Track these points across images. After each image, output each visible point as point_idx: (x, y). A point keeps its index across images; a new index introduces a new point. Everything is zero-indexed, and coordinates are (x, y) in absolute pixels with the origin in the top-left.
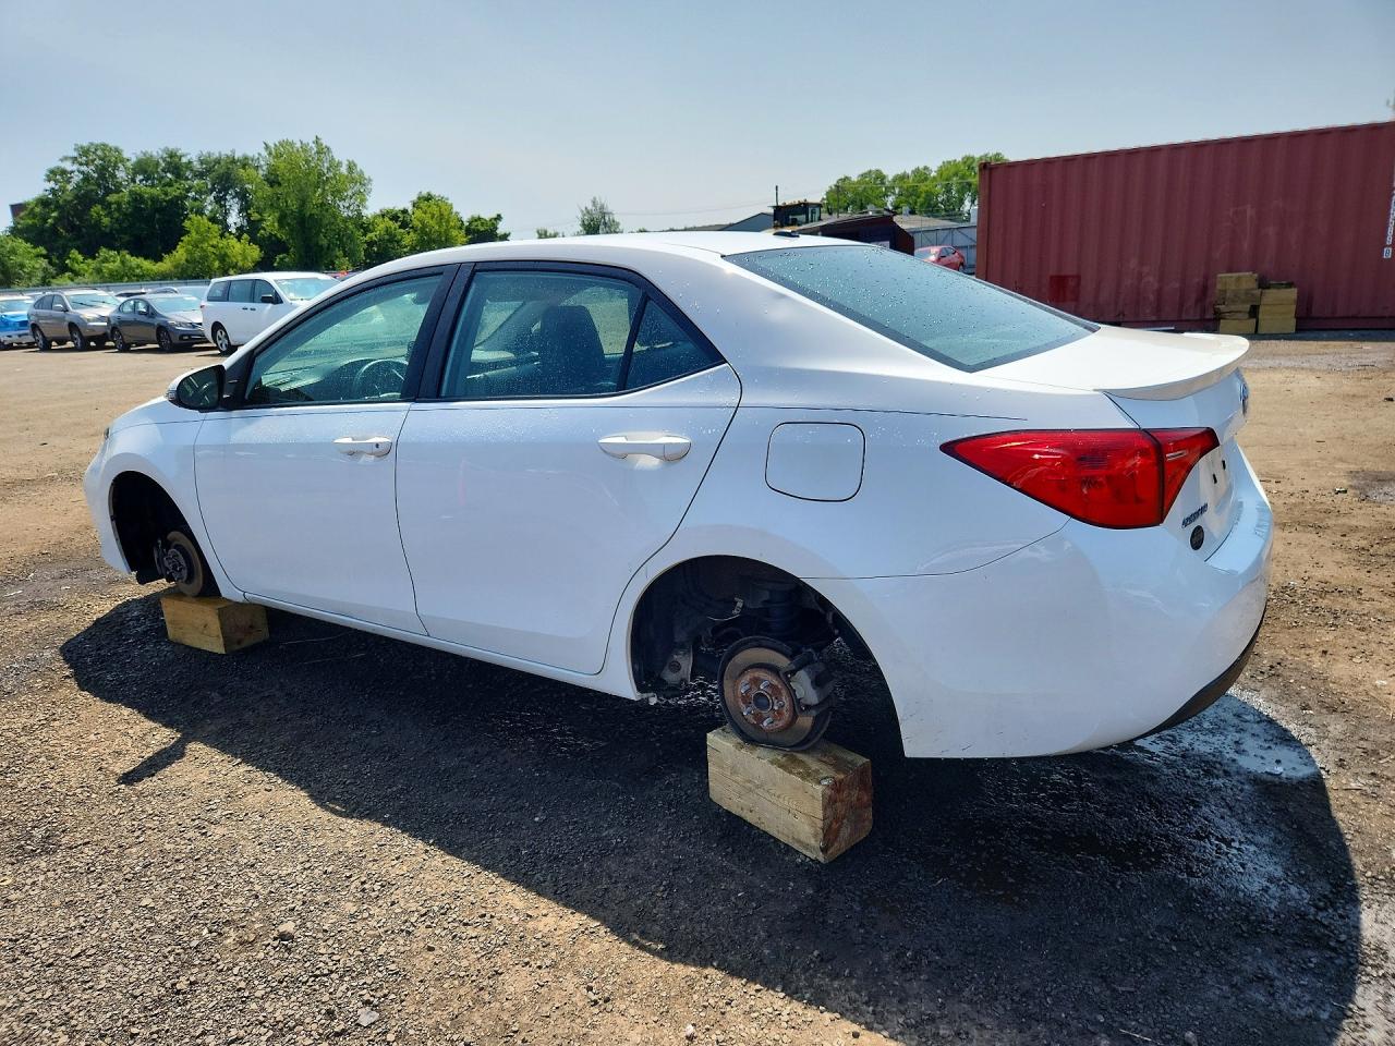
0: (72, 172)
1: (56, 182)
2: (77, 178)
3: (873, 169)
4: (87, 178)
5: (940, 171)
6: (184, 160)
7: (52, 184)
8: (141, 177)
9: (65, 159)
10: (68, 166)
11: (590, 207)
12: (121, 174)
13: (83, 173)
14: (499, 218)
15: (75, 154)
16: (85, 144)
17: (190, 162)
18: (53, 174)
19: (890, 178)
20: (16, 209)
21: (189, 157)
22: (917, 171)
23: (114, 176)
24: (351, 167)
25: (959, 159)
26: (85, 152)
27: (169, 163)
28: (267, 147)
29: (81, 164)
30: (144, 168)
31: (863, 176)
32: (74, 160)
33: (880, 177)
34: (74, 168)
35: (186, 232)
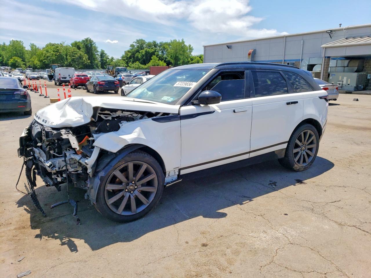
2: (136, 47)
4: (138, 47)
7: (131, 48)
8: (148, 47)
9: (134, 42)
10: (134, 44)
13: (137, 45)
15: (136, 41)
17: (157, 44)
18: (132, 46)
20: (125, 52)
23: (143, 46)
24: (190, 46)
26: (138, 41)
27: (153, 44)
28: (171, 41)
30: (149, 45)
32: (136, 43)
34: (135, 44)
35: (151, 59)
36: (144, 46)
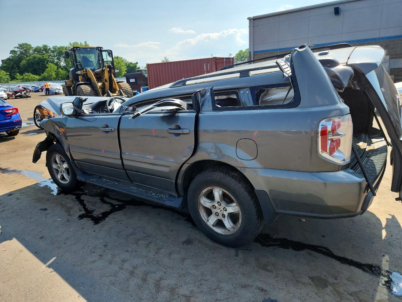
0: (17, 51)
1: (13, 54)
2: (18, 53)
4: (21, 53)
6: (48, 48)
7: (12, 55)
8: (36, 53)
9: (15, 48)
10: (16, 49)
11: (164, 60)
13: (20, 51)
14: (137, 63)
15: (18, 46)
16: (21, 44)
17: (50, 48)
18: (12, 52)
20: (2, 61)
23: (29, 52)
26: (20, 45)
27: (44, 48)
28: (70, 44)
29: (20, 49)
30: (38, 50)
32: (18, 48)
34: (18, 50)
35: (47, 68)
36: (31, 52)
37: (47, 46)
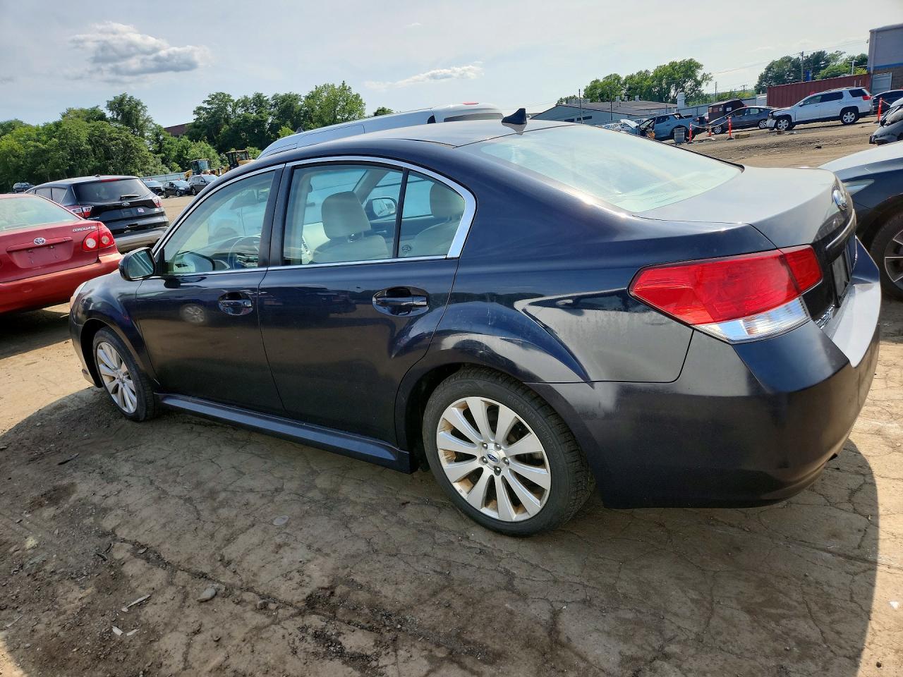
0: (208, 108)
1: (198, 114)
3: (613, 73)
5: (655, 72)
6: (265, 99)
7: (196, 117)
9: (204, 102)
10: (206, 105)
12: (230, 109)
15: (209, 99)
16: (213, 93)
17: (268, 100)
19: (624, 78)
21: (267, 98)
22: (640, 73)
24: (357, 97)
25: (667, 64)
26: (214, 97)
27: (257, 100)
29: (210, 104)
30: (244, 103)
31: (607, 78)
32: (208, 102)
33: (617, 78)
35: (279, 136)
37: (264, 95)
